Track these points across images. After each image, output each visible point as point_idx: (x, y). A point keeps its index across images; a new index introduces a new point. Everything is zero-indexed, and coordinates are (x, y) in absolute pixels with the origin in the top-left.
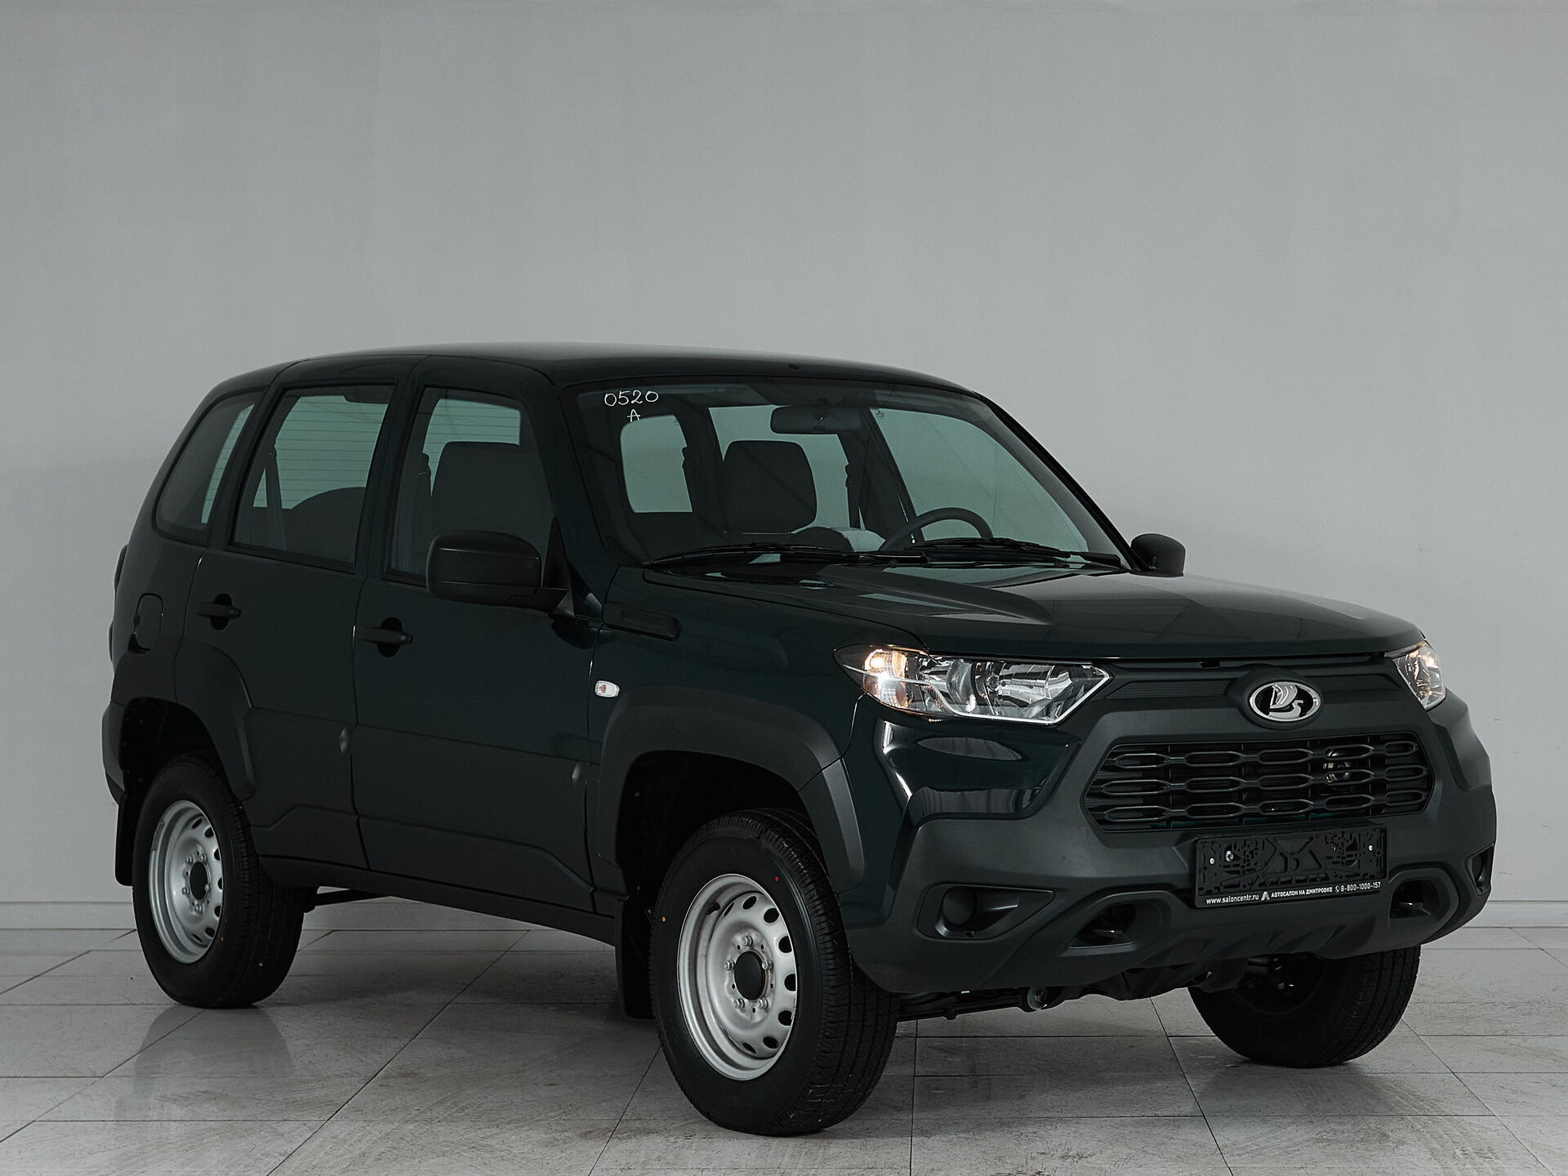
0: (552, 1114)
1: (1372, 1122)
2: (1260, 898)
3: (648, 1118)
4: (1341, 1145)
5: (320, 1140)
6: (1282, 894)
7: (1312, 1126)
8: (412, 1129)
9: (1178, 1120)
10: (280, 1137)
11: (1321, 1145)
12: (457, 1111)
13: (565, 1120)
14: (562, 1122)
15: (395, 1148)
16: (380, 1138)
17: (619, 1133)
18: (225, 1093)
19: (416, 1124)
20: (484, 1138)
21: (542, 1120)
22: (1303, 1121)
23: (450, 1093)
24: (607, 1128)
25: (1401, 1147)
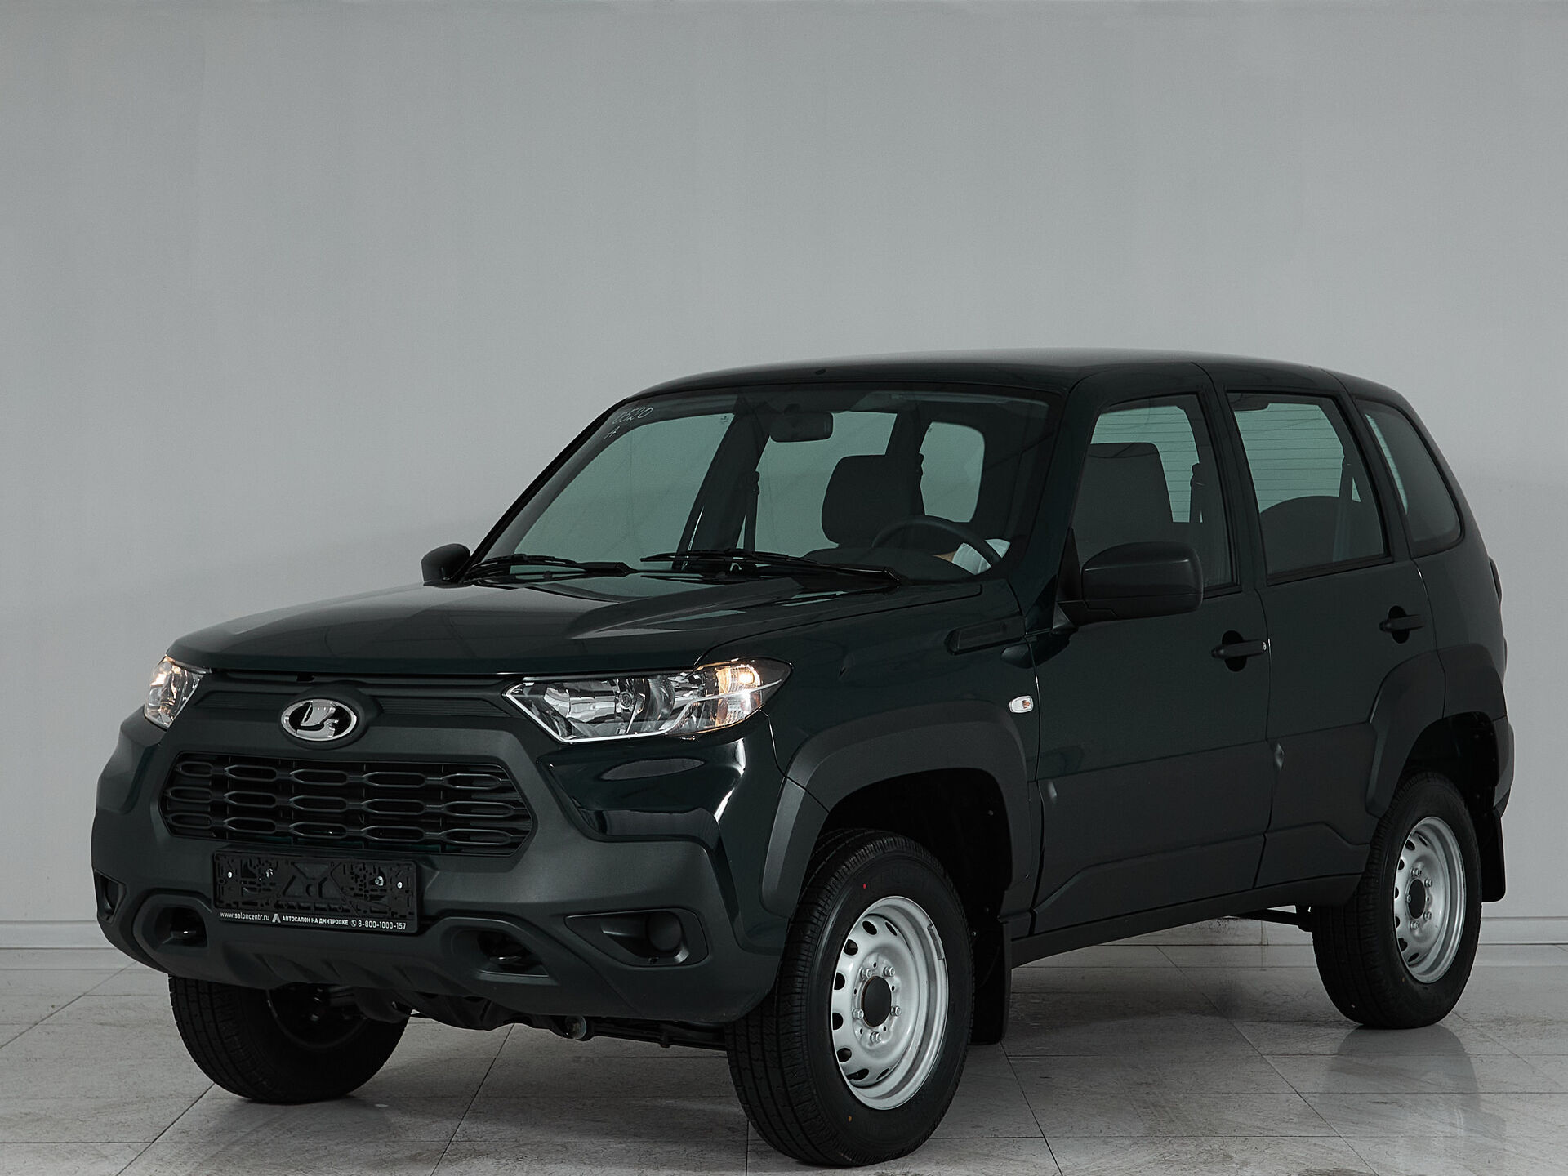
0: (380, 1136)
1: (1216, 1143)
2: (271, 919)
3: (478, 1139)
4: (1185, 1166)
5: (144, 1162)
6: (294, 919)
7: (1155, 1147)
8: (238, 1151)
9: (1017, 1142)
10: (104, 1159)
11: (1164, 1166)
12: (284, 1133)
13: (394, 1142)
14: (391, 1144)
15: (221, 1171)
16: (206, 1161)
17: (449, 1155)
18: (48, 1114)
19: (242, 1146)
20: (311, 1160)
21: (370, 1142)
22: (1146, 1142)
23: (277, 1115)
24: (437, 1150)
25: (1245, 1169)
